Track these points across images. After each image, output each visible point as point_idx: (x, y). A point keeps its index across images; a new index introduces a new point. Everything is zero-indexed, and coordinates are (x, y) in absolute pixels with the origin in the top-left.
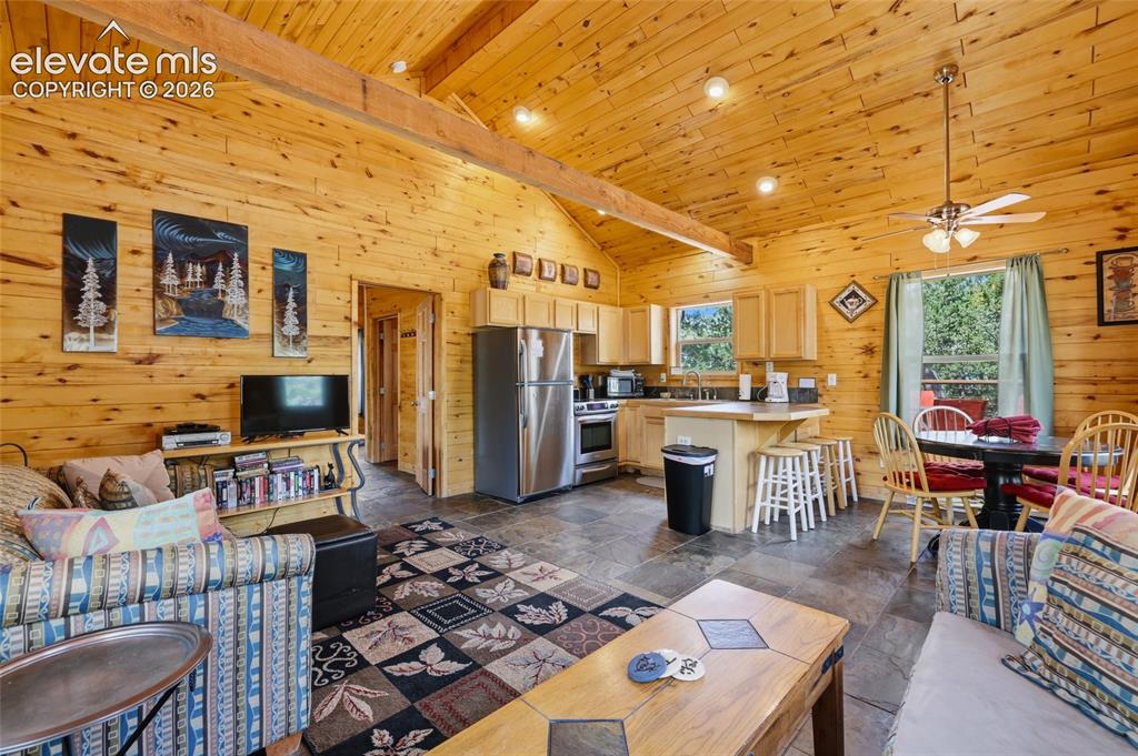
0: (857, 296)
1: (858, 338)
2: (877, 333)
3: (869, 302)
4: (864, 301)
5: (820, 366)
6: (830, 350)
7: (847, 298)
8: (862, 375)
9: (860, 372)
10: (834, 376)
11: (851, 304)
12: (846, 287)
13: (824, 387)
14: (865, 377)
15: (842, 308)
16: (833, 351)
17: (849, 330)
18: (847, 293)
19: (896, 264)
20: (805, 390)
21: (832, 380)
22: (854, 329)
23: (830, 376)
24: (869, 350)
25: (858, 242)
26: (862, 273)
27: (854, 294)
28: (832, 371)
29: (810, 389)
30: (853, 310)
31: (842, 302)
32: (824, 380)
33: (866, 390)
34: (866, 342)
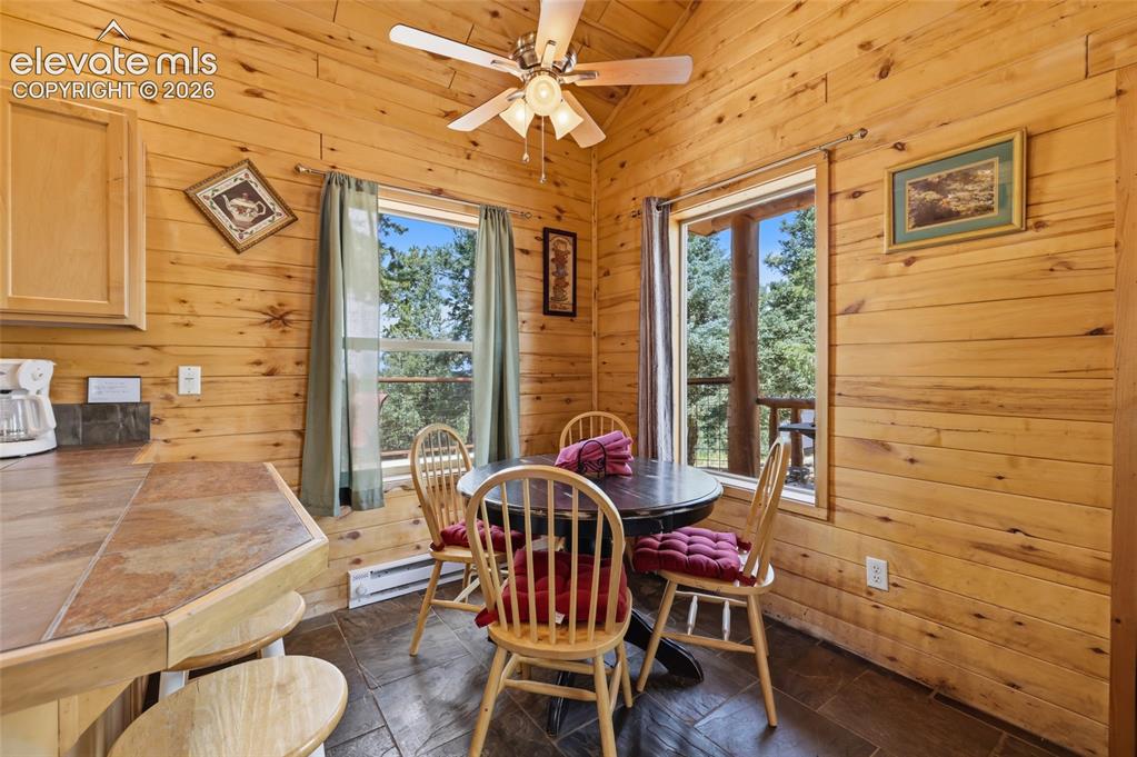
0: (254, 197)
1: (256, 290)
2: (295, 286)
3: (279, 218)
4: (270, 212)
5: (154, 347)
6: (184, 309)
7: (234, 193)
8: (263, 369)
9: (258, 363)
10: (197, 371)
11: (241, 210)
12: (226, 170)
13: (169, 398)
14: (270, 373)
15: (218, 213)
16: (193, 314)
17: (232, 267)
18: (228, 183)
19: (330, 158)
20: (106, 409)
21: (190, 380)
22: (244, 269)
23: (184, 371)
24: (277, 318)
25: (257, 81)
26: (265, 151)
27: (243, 190)
28: (191, 361)
29: (124, 406)
30: (243, 227)
31: (219, 200)
32: (171, 380)
33: (271, 401)
34: (270, 300)
